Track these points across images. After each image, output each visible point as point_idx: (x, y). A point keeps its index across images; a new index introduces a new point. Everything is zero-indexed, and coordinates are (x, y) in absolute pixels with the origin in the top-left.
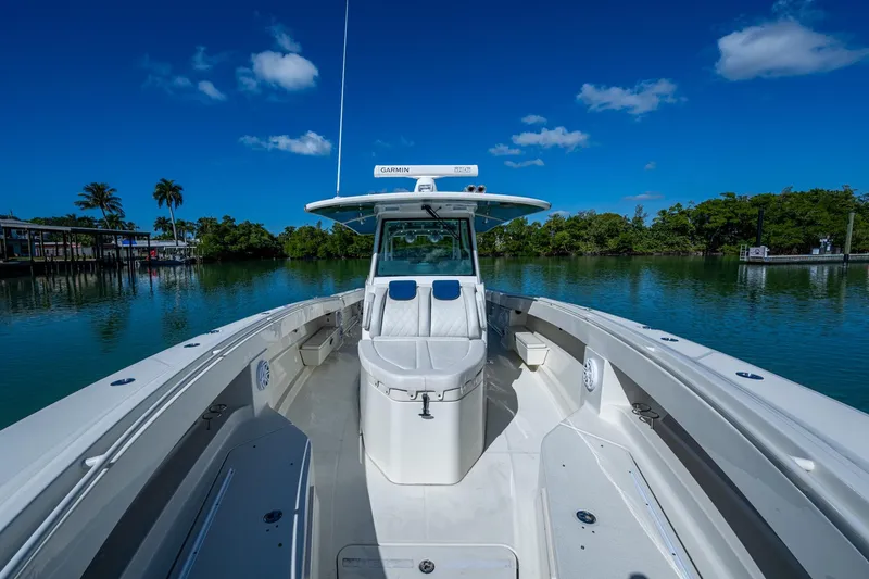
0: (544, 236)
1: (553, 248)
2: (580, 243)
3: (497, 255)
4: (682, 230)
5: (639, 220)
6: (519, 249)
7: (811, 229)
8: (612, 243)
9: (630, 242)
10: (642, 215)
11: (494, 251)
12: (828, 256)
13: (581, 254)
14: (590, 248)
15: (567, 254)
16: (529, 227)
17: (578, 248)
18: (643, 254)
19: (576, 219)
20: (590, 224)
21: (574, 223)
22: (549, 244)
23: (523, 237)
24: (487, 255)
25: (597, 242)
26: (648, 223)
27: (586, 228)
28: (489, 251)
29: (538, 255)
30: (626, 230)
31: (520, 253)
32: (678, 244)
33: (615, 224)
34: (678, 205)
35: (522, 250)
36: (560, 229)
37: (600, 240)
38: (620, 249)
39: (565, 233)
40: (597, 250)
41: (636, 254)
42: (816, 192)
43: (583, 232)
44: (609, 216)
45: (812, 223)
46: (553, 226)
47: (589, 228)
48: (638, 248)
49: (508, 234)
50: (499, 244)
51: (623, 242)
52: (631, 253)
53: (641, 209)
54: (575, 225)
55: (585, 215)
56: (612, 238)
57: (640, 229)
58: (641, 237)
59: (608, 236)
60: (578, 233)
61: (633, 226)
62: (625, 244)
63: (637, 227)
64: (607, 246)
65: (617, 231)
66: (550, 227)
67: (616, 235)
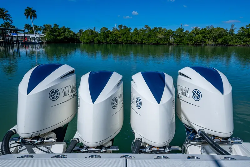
0: (191, 36)
1: (195, 42)
2: (206, 40)
3: (170, 44)
5: (232, 31)
6: (180, 42)
8: (220, 40)
9: (228, 40)
10: (234, 29)
11: (169, 42)
13: (206, 45)
14: (210, 42)
15: (200, 45)
16: (184, 33)
17: (205, 42)
18: (233, 45)
19: (205, 30)
20: (211, 32)
21: (204, 31)
22: (193, 40)
23: (182, 37)
24: (166, 44)
25: (213, 40)
26: (236, 32)
27: (209, 34)
28: (167, 42)
29: (188, 44)
30: (226, 35)
31: (180, 44)
33: (222, 32)
35: (181, 42)
36: (198, 34)
37: (215, 39)
38: (223, 43)
39: (200, 35)
40: (213, 43)
41: (230, 46)
43: (208, 35)
44: (219, 29)
47: (210, 34)
48: (231, 43)
49: (175, 35)
50: (171, 39)
51: (225, 40)
52: (228, 44)
53: (233, 26)
54: (204, 32)
55: (209, 28)
56: (220, 38)
57: (233, 34)
58: (232, 38)
59: (218, 37)
60: (205, 35)
61: (230, 33)
62: (226, 41)
63: (231, 34)
64: (217, 41)
65: (222, 35)
66: (193, 33)
67: (222, 37)
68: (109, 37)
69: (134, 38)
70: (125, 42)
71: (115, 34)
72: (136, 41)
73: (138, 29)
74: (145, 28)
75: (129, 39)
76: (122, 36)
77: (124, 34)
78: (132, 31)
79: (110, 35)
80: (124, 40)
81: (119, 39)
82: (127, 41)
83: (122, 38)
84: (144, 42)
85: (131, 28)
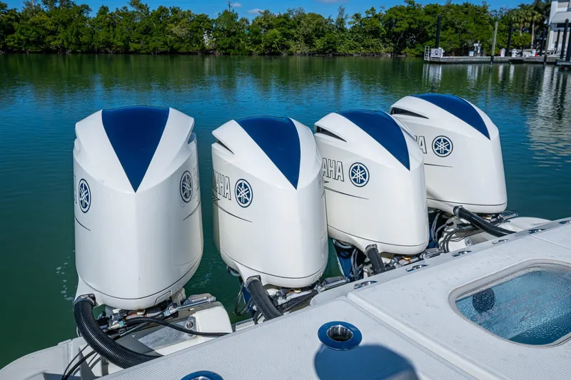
0: (257, 33)
1: (266, 47)
2: (291, 43)
3: (206, 52)
4: (375, 33)
5: (341, 22)
6: (231, 47)
7: (464, 36)
8: (319, 43)
9: (334, 43)
10: (344, 17)
11: (203, 48)
12: (478, 58)
13: (291, 54)
14: (298, 47)
15: (279, 54)
16: (237, 24)
17: (288, 47)
18: (345, 55)
19: (286, 17)
20: (299, 23)
21: (284, 21)
22: (260, 42)
23: (234, 34)
24: (195, 53)
25: (306, 42)
26: (348, 27)
27: (294, 27)
28: (198, 48)
29: (250, 54)
30: (330, 31)
31: (232, 52)
32: (372, 46)
33: (321, 24)
34: (373, 9)
35: (233, 48)
36: (270, 27)
37: (308, 40)
38: (327, 49)
39: (275, 31)
40: (306, 49)
41: (339, 55)
42: (467, 5)
43: (293, 31)
44: (314, 16)
45: (464, 31)
46: (264, 23)
47: (298, 28)
48: (341, 49)
49: (217, 30)
50: (207, 40)
51: (328, 43)
52: (336, 54)
53: (343, 10)
54: (285, 23)
55: (294, 13)
56: (319, 38)
57: (343, 30)
58: (343, 38)
59: (316, 36)
60: (288, 32)
61: (337, 27)
62: (331, 45)
63: (340, 29)
64: (314, 46)
65: (323, 31)
66: (260, 24)
67: (322, 36)
68: (12, 31)
69: (102, 35)
70: (72, 47)
71: (33, 24)
72: (109, 45)
73: (112, 10)
74: (131, 9)
75: (84, 39)
76: (61, 28)
77: (65, 25)
78: (93, 15)
79: (15, 25)
80: (70, 43)
81: (49, 38)
82: (80, 44)
83: (60, 36)
84: (133, 46)
85: (87, 7)
